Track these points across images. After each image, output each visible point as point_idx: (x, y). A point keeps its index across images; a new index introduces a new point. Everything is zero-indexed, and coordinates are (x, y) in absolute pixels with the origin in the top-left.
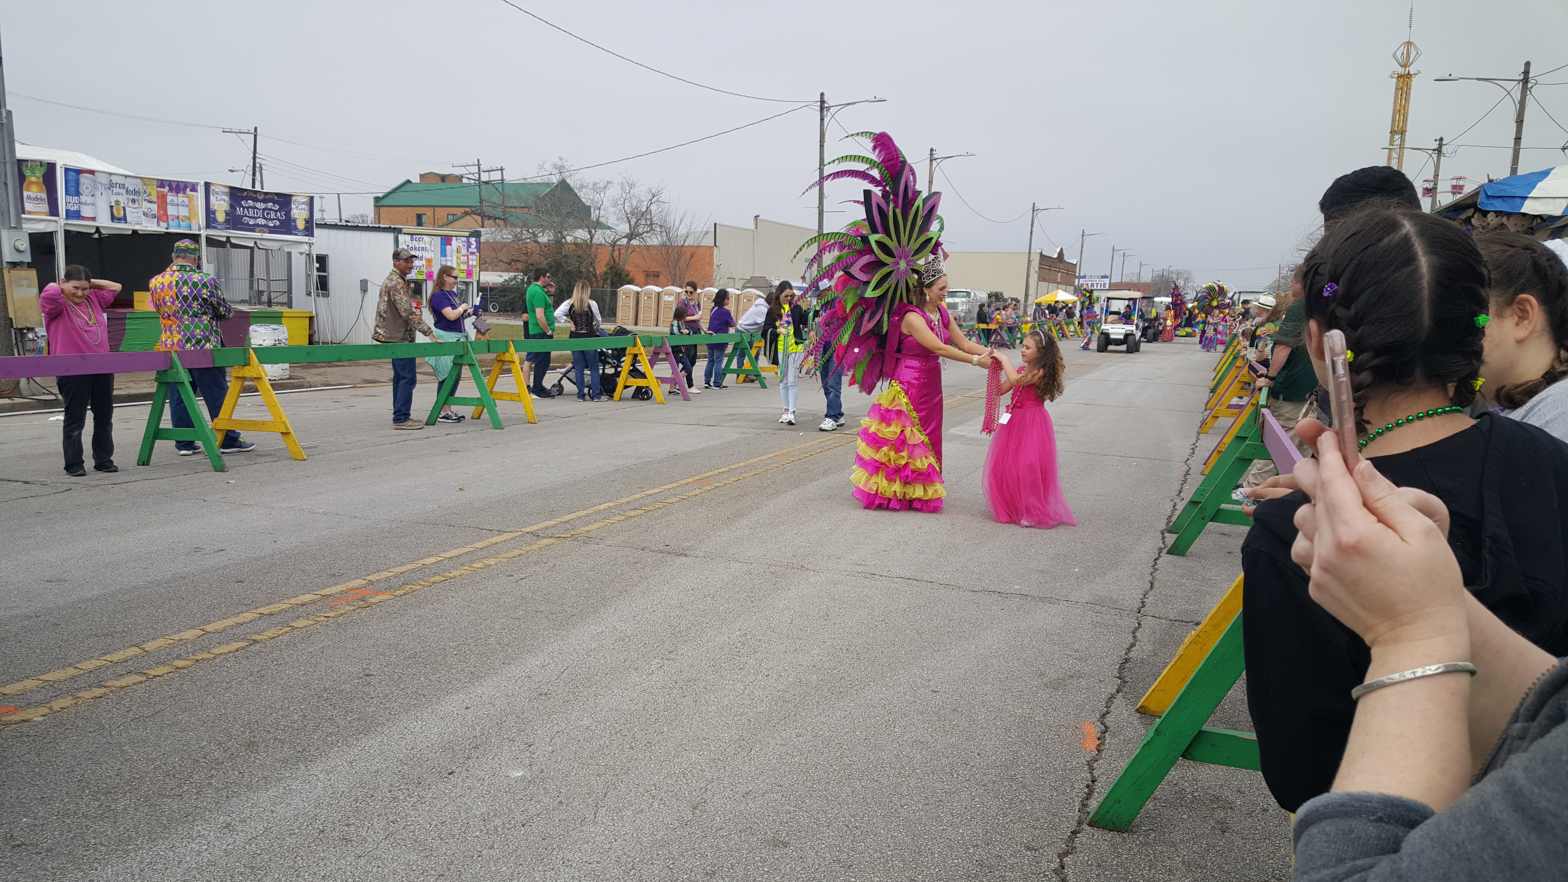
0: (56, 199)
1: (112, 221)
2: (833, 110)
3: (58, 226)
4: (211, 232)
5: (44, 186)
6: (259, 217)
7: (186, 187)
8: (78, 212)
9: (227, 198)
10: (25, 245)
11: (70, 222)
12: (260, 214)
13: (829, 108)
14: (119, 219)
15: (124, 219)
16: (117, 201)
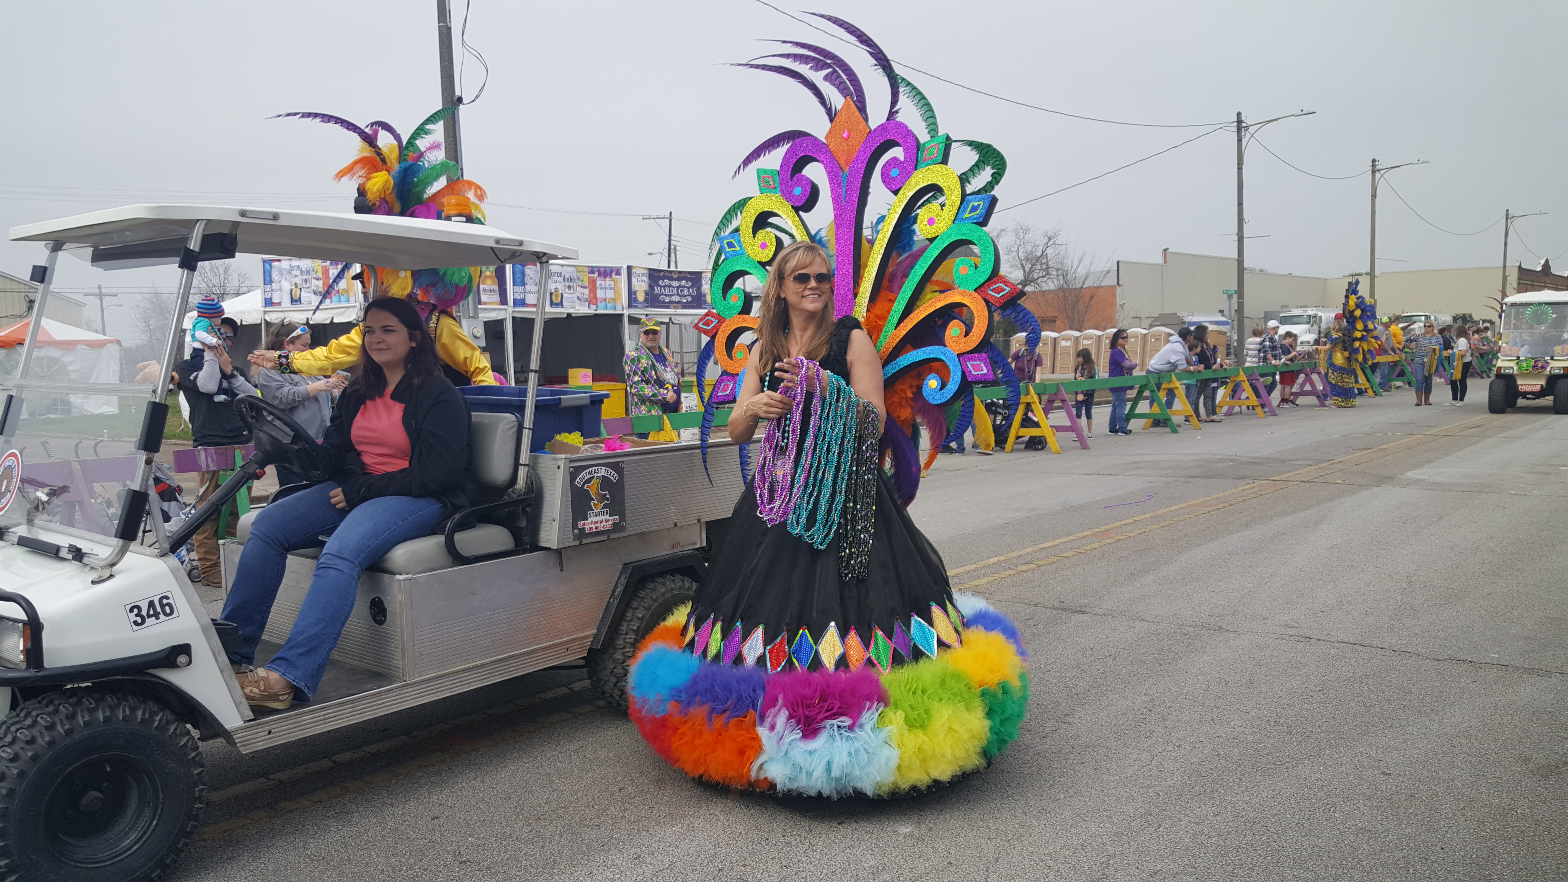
0: (505, 290)
1: (551, 306)
2: (1252, 130)
3: (506, 314)
4: (633, 311)
5: (496, 279)
6: (674, 295)
7: (612, 271)
8: (524, 300)
9: (646, 279)
10: (481, 332)
11: (517, 309)
12: (675, 291)
13: (1247, 128)
14: (557, 304)
15: (561, 304)
16: (556, 288)
